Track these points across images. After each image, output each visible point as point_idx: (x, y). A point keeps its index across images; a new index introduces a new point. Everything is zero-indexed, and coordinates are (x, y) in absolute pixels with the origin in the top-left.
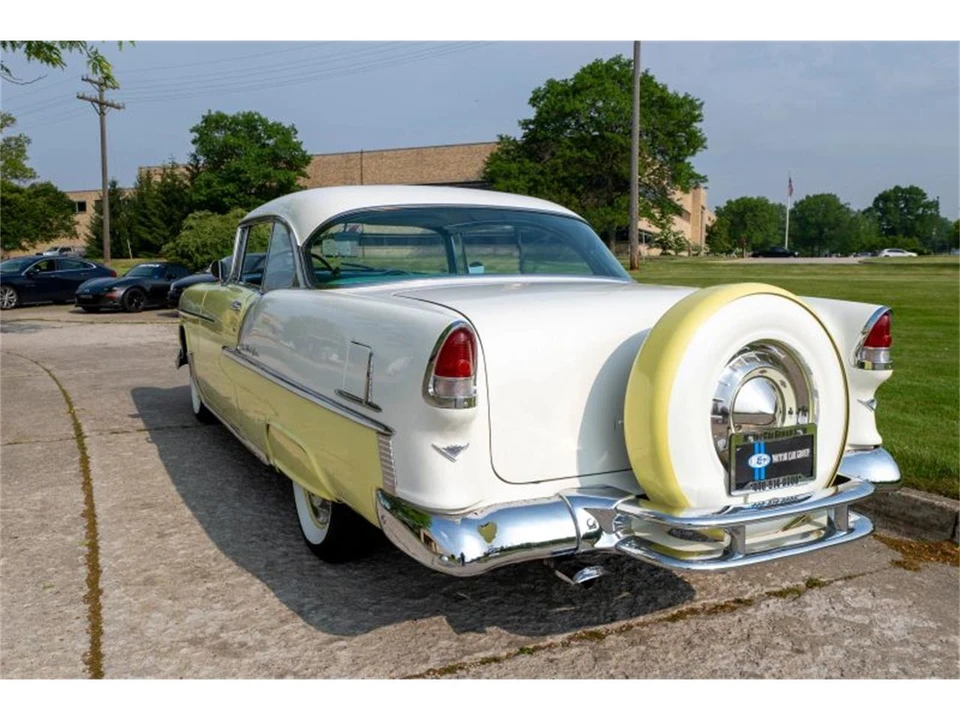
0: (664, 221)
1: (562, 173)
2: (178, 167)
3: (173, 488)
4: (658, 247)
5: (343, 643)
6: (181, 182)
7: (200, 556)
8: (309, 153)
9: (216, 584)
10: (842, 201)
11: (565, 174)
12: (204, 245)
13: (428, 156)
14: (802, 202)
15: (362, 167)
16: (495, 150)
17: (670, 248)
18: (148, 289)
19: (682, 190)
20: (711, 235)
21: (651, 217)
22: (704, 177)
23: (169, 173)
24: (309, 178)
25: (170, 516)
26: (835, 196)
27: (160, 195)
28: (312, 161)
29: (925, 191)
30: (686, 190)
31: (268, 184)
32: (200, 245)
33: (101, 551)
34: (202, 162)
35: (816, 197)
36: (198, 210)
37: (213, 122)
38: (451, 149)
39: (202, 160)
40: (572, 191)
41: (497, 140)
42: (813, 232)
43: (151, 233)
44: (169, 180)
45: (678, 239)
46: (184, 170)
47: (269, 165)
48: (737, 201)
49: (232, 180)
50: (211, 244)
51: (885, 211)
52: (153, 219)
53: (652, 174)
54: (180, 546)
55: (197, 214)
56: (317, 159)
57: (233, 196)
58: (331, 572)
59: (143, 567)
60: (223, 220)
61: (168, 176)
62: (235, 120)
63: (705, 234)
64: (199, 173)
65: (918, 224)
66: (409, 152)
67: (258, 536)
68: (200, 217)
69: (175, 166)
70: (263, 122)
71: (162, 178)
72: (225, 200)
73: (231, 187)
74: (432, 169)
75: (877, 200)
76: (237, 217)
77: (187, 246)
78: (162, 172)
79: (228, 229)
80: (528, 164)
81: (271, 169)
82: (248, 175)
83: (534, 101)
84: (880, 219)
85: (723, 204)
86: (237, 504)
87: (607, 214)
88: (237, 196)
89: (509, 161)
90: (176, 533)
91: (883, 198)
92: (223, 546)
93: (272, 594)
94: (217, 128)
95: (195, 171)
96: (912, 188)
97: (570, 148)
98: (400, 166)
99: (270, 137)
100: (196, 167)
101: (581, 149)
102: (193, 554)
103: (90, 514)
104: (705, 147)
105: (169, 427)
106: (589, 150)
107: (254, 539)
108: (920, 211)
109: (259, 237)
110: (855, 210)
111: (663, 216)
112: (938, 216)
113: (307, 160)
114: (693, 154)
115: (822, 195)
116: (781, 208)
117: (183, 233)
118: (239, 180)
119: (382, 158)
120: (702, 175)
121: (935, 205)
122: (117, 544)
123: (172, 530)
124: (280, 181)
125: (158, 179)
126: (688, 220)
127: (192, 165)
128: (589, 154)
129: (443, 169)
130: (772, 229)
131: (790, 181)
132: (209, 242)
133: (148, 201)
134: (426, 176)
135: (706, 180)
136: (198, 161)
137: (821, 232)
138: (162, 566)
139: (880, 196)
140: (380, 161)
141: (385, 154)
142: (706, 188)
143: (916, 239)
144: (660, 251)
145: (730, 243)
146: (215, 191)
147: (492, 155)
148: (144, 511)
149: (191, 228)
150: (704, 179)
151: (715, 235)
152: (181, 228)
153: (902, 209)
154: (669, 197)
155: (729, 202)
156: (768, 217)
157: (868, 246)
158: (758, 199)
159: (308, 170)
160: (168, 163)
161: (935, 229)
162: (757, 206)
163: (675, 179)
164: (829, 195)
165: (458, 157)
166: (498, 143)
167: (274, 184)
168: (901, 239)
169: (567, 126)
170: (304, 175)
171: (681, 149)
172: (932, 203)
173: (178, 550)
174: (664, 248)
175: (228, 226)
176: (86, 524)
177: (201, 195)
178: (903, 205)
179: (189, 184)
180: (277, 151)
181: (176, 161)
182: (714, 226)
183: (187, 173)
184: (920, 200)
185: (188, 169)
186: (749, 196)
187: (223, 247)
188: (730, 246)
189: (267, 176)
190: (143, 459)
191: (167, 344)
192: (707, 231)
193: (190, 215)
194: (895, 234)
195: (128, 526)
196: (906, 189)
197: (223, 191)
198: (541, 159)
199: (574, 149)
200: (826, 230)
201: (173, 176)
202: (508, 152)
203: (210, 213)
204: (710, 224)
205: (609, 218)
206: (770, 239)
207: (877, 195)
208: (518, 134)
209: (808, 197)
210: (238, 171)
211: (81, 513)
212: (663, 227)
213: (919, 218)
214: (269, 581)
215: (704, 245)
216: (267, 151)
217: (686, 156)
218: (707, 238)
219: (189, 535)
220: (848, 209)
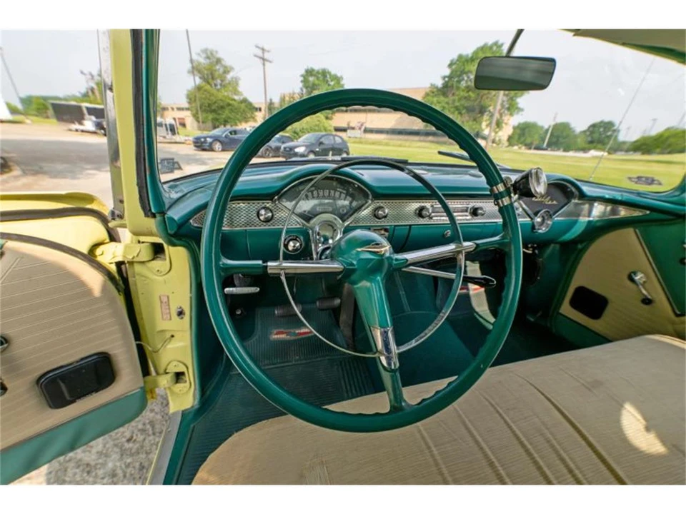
1: (457, 104)
12: (303, 129)
14: (557, 125)
16: (428, 91)
19: (510, 115)
20: (510, 138)
29: (615, 124)
30: (512, 115)
32: (301, 128)
34: (304, 92)
35: (561, 123)
37: (310, 72)
38: (407, 90)
39: (304, 90)
40: (460, 113)
41: (430, 86)
45: (499, 140)
46: (297, 95)
48: (523, 123)
51: (592, 133)
60: (312, 118)
62: (318, 72)
63: (507, 137)
69: (294, 94)
70: (329, 73)
71: (289, 99)
75: (589, 128)
76: (317, 117)
80: (442, 98)
83: (450, 66)
84: (589, 136)
85: (517, 125)
89: (433, 97)
91: (594, 126)
94: (312, 75)
95: (302, 96)
96: (610, 122)
99: (332, 81)
100: (302, 94)
108: (610, 133)
109: (324, 127)
110: (577, 131)
112: (617, 137)
115: (564, 123)
116: (543, 127)
126: (503, 131)
127: (300, 92)
137: (558, 140)
139: (593, 124)
147: (426, 93)
150: (522, 110)
153: (601, 132)
155: (519, 123)
158: (533, 122)
160: (291, 92)
162: (531, 126)
163: (508, 109)
164: (567, 123)
168: (599, 146)
169: (463, 79)
172: (616, 130)
175: (313, 121)
178: (602, 130)
181: (294, 91)
182: (512, 134)
183: (299, 96)
184: (611, 128)
185: (299, 94)
187: (311, 130)
188: (517, 143)
192: (509, 136)
194: (594, 143)
196: (606, 122)
198: (448, 96)
200: (561, 139)
201: (293, 98)
202: (433, 92)
205: (474, 127)
207: (591, 124)
208: (440, 83)
213: (607, 136)
215: (506, 142)
217: (517, 98)
218: (508, 139)
220: (574, 130)
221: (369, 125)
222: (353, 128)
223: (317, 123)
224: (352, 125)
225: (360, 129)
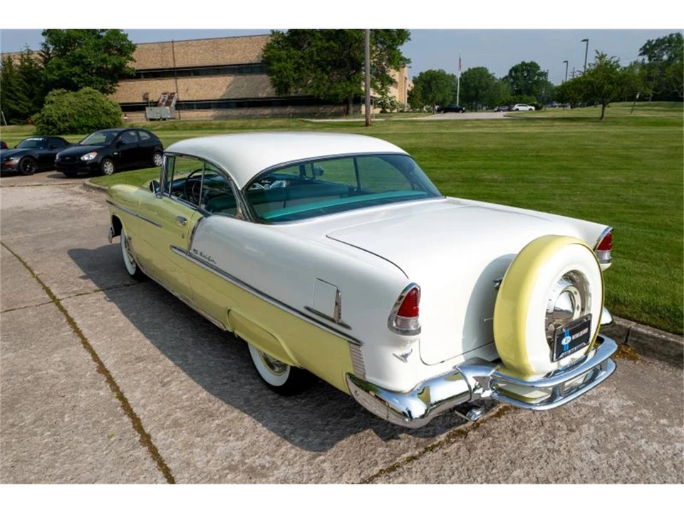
0: (384, 90)
1: (316, 58)
2: (32, 53)
3: (148, 342)
4: (379, 107)
5: (322, 458)
6: (36, 65)
7: (198, 399)
8: (133, 43)
9: (221, 421)
10: (490, 72)
11: (318, 58)
12: (64, 115)
13: (221, 44)
14: (465, 73)
15: (173, 53)
16: (270, 42)
17: (387, 108)
18: (37, 157)
19: (395, 69)
20: (411, 97)
21: (375, 88)
22: (409, 60)
23: (26, 57)
24: (135, 61)
25: (159, 367)
26: (486, 69)
27: (20, 75)
28: (136, 49)
29: (539, 65)
30: (397, 69)
31: (105, 66)
32: (60, 115)
33: (130, 402)
34: (51, 49)
35: (474, 69)
36: (56, 88)
38: (238, 39)
39: (51, 47)
40: (323, 70)
41: (271, 33)
42: (473, 93)
43: (17, 105)
44: (27, 64)
45: (393, 102)
46: (38, 56)
47: (105, 52)
48: (426, 73)
49: (77, 64)
50: (69, 115)
51: (515, 79)
52: (18, 94)
53: (375, 57)
54: (180, 393)
55: (55, 91)
56: (139, 46)
57: (79, 76)
58: (287, 403)
59: (165, 412)
60: (76, 96)
61: (25, 60)
63: (407, 96)
64: (50, 58)
65: (534, 86)
66: (207, 42)
67: (227, 378)
68: (58, 94)
69: (30, 52)
71: (21, 62)
72: (73, 79)
73: (77, 69)
74: (225, 54)
75: (511, 71)
76: (87, 93)
77: (51, 116)
78: (20, 58)
79: (81, 103)
80: (293, 51)
81: (106, 55)
82: (89, 60)
84: (513, 83)
85: (417, 75)
86: (199, 352)
87: (347, 86)
88: (82, 75)
89: (280, 49)
90: (171, 380)
91: (515, 69)
92: (208, 388)
93: (260, 424)
95: (47, 57)
96: (532, 63)
97: (321, 39)
98: (201, 52)
100: (48, 54)
101: (328, 40)
102: (192, 397)
103: (102, 369)
104: (409, 39)
105: (116, 287)
106: (334, 41)
107: (225, 381)
108: (536, 78)
109: (103, 108)
110: (498, 78)
111: (383, 87)
112: (546, 81)
113: (132, 48)
114: (402, 43)
115: (478, 68)
116: (453, 77)
117: (47, 107)
118: (83, 63)
119: (187, 46)
120: (408, 58)
121: (545, 74)
122: (138, 394)
123: (169, 379)
124: (114, 64)
125: (18, 63)
126: (397, 87)
127: (42, 51)
128: (334, 44)
129: (233, 54)
130: (448, 91)
131: (460, 60)
132: (67, 113)
133: (13, 81)
134: (221, 59)
135: (410, 62)
136: (48, 49)
137: (478, 93)
138: (178, 410)
139: (513, 68)
140: (186, 49)
141: (190, 43)
142: (410, 67)
143: (533, 96)
144: (380, 109)
145: (423, 102)
146: (65, 72)
147: (267, 44)
148: (140, 364)
149: (52, 102)
150: (409, 61)
151: (413, 96)
152: (44, 102)
153: (525, 77)
154: (387, 74)
155: (421, 74)
156: (445, 83)
157: (506, 102)
158: (439, 71)
159: (134, 55)
160: (24, 49)
161: (544, 89)
162: (438, 76)
163: (390, 62)
164: (482, 68)
165: (243, 45)
166: (271, 36)
167: (110, 66)
168: (525, 97)
170: (132, 59)
171: (394, 41)
172: (542, 73)
173: (182, 395)
174: (383, 108)
175: (81, 100)
176: (106, 379)
177: (55, 75)
178: (526, 74)
179: (43, 66)
180: (109, 41)
181: (30, 48)
182: (412, 90)
183: (41, 58)
184: (536, 71)
185: (41, 55)
186: (434, 70)
187: (79, 116)
188: (422, 104)
189: (104, 60)
190: (113, 317)
191: (69, 205)
192: (408, 94)
193: (50, 93)
194: (521, 94)
195: (135, 378)
196: (528, 64)
197: (71, 72)
198: (302, 47)
199: (324, 41)
200: (480, 91)
201: (29, 60)
202: (278, 43)
203: (65, 91)
204: (410, 89)
205: (349, 89)
206: (447, 98)
207: (511, 68)
209: (469, 69)
210: (81, 57)
211: (96, 369)
212: (383, 94)
213: (536, 83)
214: (253, 415)
215: (406, 104)
216: (101, 41)
217: (397, 45)
218: (408, 99)
219: (182, 382)
220: (493, 77)
221: (183, 97)
222: (156, 104)
223: (90, 103)
224: (152, 98)
225: (168, 104)
